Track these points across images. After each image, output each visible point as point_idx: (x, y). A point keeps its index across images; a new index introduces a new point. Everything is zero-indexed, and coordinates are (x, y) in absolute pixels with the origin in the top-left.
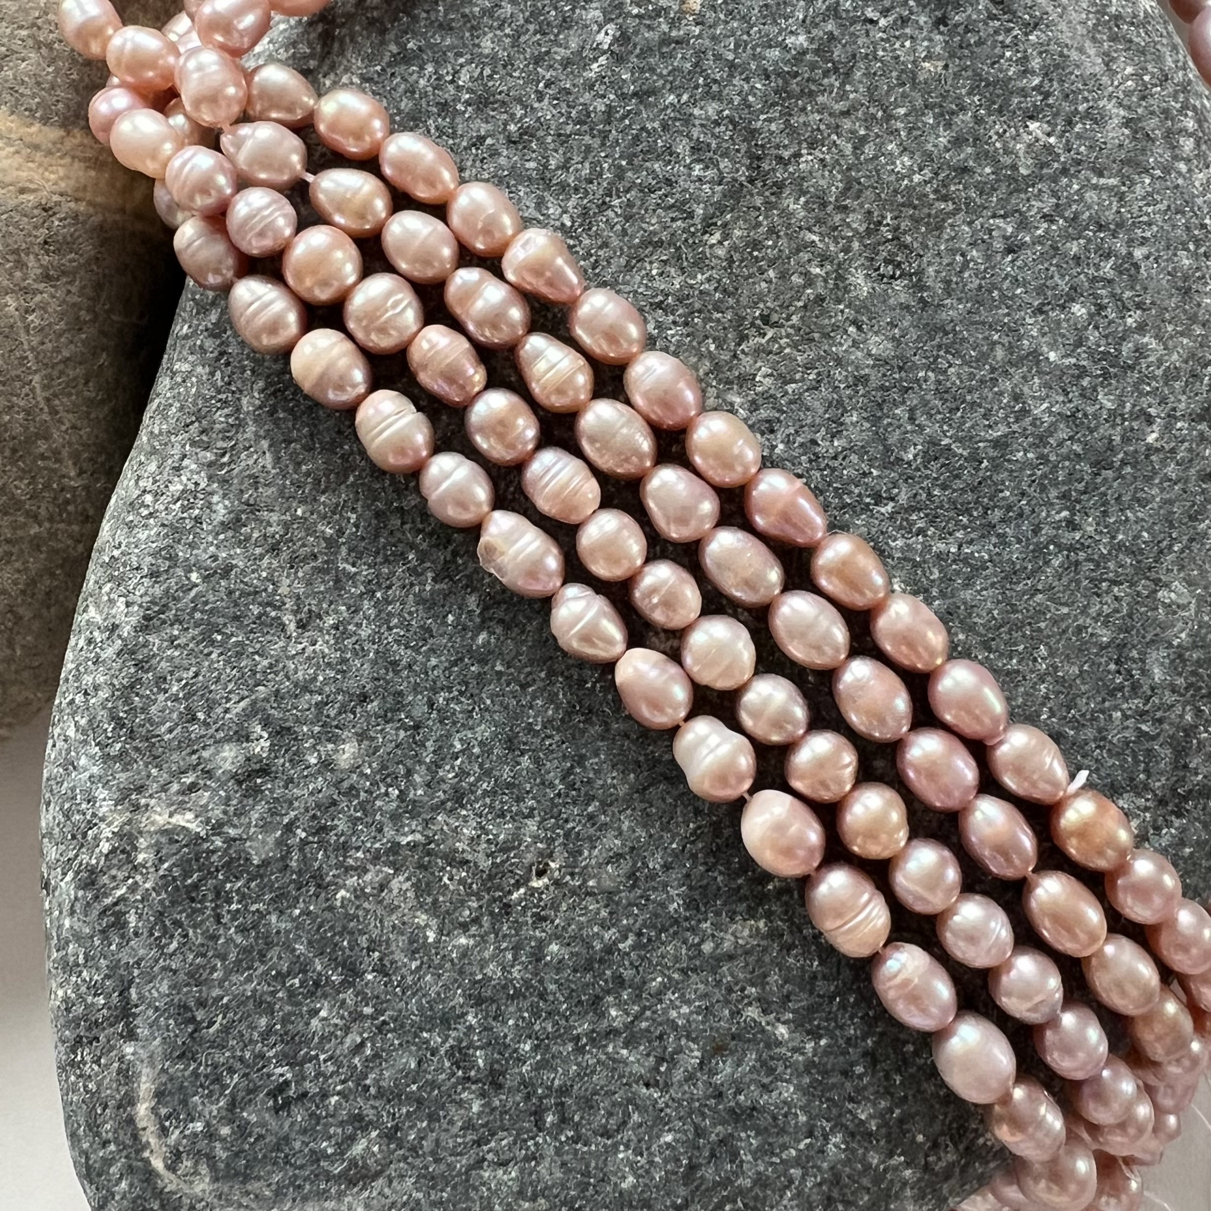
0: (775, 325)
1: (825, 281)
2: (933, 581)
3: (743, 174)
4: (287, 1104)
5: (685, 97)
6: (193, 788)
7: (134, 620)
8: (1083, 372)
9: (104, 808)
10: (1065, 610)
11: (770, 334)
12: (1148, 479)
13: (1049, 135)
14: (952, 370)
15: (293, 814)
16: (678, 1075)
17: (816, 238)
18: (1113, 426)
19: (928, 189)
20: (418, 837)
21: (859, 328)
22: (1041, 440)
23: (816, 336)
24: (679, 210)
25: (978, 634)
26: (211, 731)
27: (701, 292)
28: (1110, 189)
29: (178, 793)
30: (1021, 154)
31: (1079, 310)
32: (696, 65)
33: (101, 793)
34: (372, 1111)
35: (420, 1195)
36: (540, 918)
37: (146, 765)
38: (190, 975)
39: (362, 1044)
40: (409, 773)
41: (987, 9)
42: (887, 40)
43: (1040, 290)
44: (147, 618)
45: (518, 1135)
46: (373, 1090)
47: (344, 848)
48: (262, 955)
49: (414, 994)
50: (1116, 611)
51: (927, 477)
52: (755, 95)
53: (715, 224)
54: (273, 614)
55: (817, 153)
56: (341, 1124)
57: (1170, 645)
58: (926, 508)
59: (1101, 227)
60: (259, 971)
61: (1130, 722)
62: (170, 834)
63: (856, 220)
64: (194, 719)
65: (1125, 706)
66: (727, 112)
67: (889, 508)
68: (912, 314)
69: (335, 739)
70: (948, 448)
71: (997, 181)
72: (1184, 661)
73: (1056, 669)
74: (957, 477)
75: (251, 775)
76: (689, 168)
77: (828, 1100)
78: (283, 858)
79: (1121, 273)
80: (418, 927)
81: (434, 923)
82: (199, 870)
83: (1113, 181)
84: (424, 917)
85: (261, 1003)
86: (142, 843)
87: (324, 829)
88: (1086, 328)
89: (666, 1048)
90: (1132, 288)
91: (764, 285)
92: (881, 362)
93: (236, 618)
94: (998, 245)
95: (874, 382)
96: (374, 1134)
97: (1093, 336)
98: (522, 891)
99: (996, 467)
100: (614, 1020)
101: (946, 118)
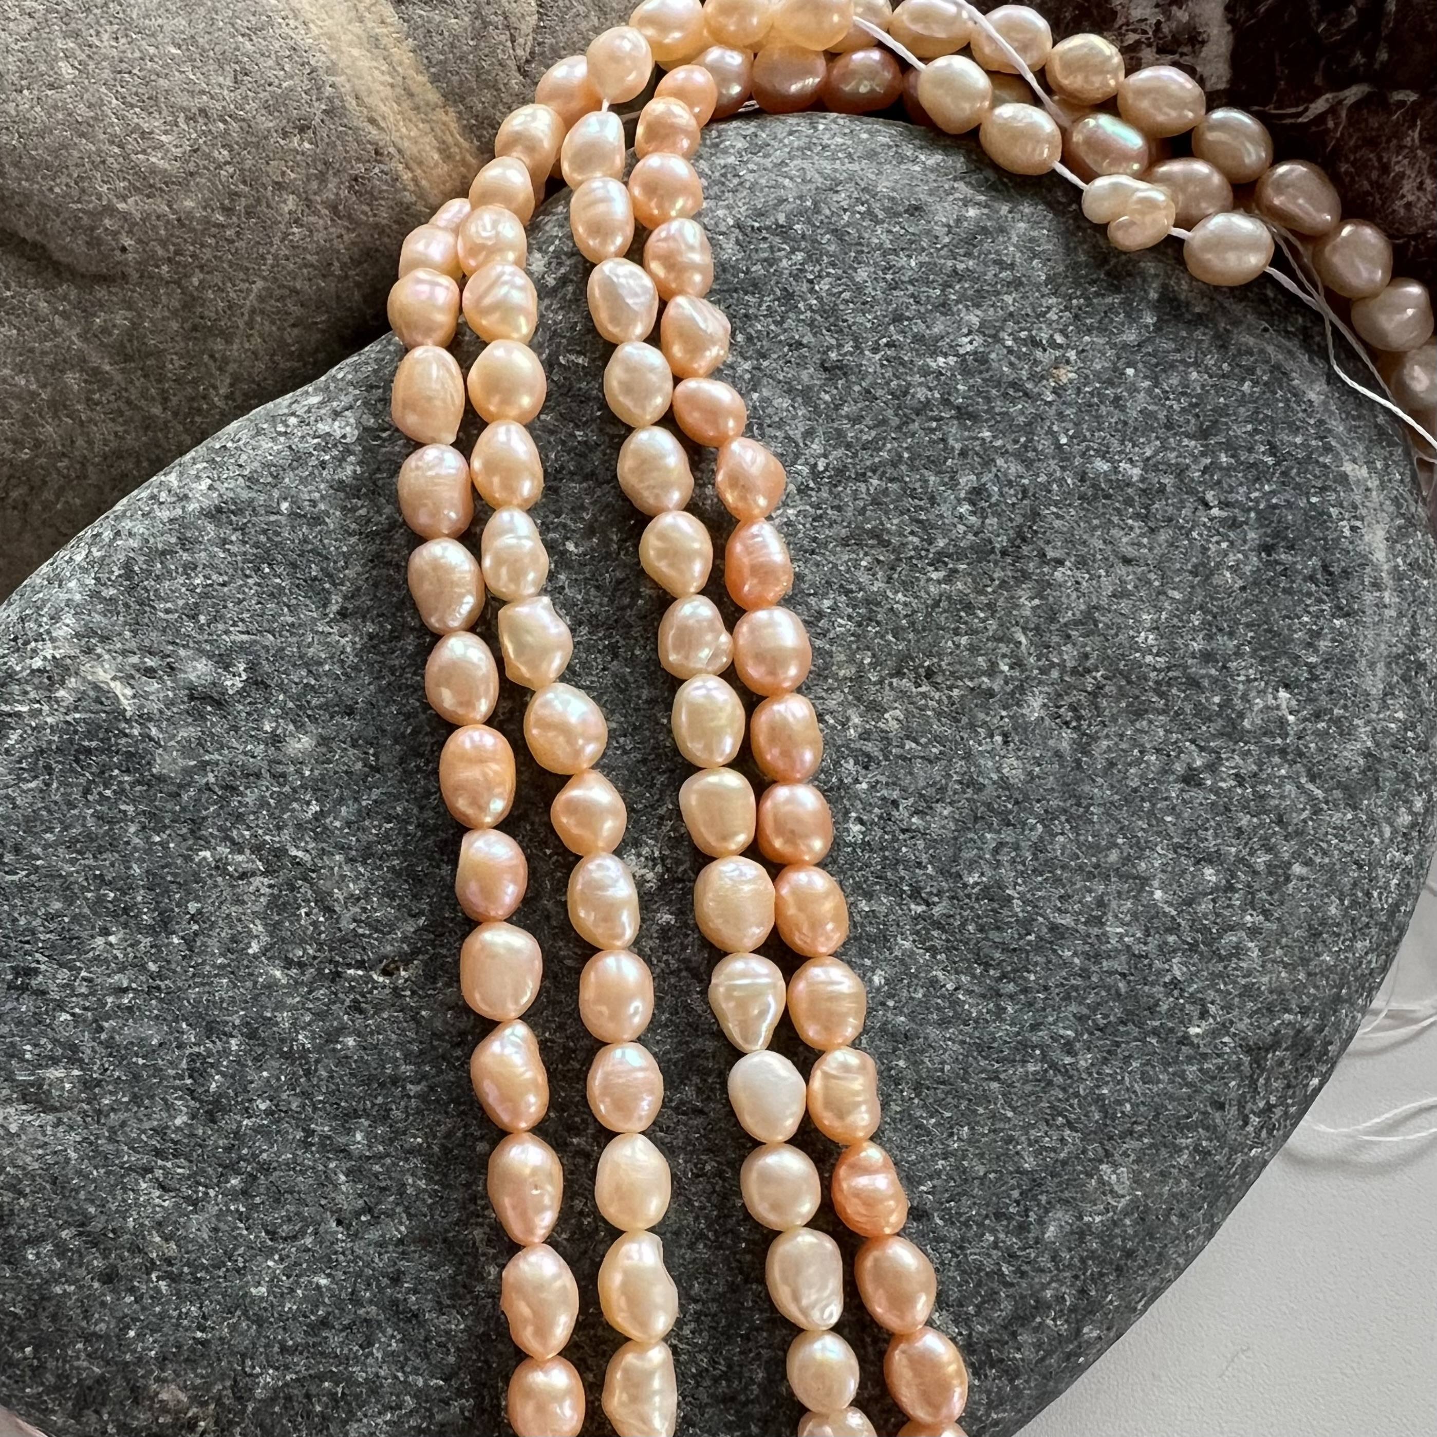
0: (936, 686)
1: (1006, 683)
2: (912, 998)
3: (1001, 542)
4: (24, 988)
5: (999, 443)
6: (150, 672)
7: (206, 503)
8: (1174, 929)
9: (61, 632)
10: (1010, 1114)
11: (923, 689)
12: (1166, 1064)
13: (1291, 713)
14: (1061, 839)
15: (216, 756)
16: (373, 1234)
17: (1023, 640)
18: (1169, 994)
19: (1153, 675)
20: (307, 858)
21: (1006, 743)
22: (1096, 957)
23: (965, 720)
24: (924, 529)
25: (917, 1072)
26: (200, 638)
27: (892, 609)
28: (1312, 798)
29: (134, 666)
30: (1256, 709)
31: (1210, 874)
32: (1029, 424)
33: (69, 619)
34: (89, 1051)
35: (73, 1155)
36: (356, 1007)
37: (126, 623)
38: (27, 819)
39: (125, 991)
40: (341, 801)
41: (1314, 570)
42: (1209, 529)
43: (1189, 832)
44: (219, 510)
45: (195, 1174)
46: (103, 1036)
47: (239, 818)
48: (100, 850)
49: (203, 984)
50: (1054, 1150)
51: (972, 908)
52: (1059, 486)
53: (946, 564)
54: (327, 586)
55: (1078, 574)
56: (55, 1041)
57: (1080, 1218)
58: (953, 934)
59: (1280, 821)
60: (87, 862)
61: (995, 1253)
62: (101, 694)
63: (1069, 654)
64: (194, 617)
65: (1002, 1236)
66: (1026, 481)
67: (920, 909)
68: (1062, 766)
69: (300, 726)
70: (1010, 899)
71: (1219, 715)
72: (1082, 1240)
73: (964, 1158)
74: (998, 928)
75: (206, 698)
76: (959, 501)
77: (486, 1362)
78: (180, 786)
79: (1270, 873)
80: (250, 931)
81: (265, 939)
82: (102, 740)
83: (1319, 793)
84: (260, 928)
85: (68, 888)
86: (72, 682)
87: (233, 789)
88: (1206, 894)
89: (379, 1202)
90: (1270, 893)
91: (950, 644)
92: (1004, 783)
93: (294, 565)
94: (1179, 768)
95: (985, 796)
96: (76, 1072)
97: (1205, 906)
98: (360, 973)
99: (1038, 948)
100: (355, 1143)
101: (1210, 630)
